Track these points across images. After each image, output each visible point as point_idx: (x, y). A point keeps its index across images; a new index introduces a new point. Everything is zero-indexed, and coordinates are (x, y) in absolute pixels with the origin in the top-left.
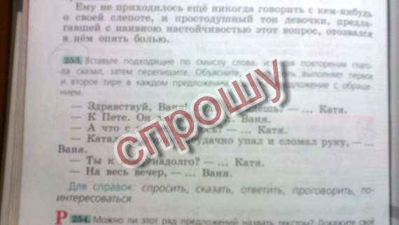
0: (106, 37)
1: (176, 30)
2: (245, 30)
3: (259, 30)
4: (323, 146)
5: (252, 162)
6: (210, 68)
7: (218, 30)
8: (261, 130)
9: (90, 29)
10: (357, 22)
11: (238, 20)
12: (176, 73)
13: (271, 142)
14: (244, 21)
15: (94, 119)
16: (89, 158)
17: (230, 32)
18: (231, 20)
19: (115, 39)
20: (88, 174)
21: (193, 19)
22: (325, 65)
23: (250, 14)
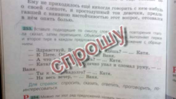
0: (44, 18)
1: (77, 16)
2: (106, 17)
3: (112, 18)
4: (138, 68)
5: (106, 73)
6: (91, 34)
7: (95, 17)
8: (111, 60)
9: (36, 13)
10: (157, 13)
11: (103, 13)
12: (76, 35)
13: (115, 65)
14: (105, 13)
15: (39, 56)
16: (38, 72)
17: (99, 18)
18: (100, 13)
19: (48, 19)
20: (37, 79)
21: (84, 11)
22: (140, 33)
23: (108, 10)
